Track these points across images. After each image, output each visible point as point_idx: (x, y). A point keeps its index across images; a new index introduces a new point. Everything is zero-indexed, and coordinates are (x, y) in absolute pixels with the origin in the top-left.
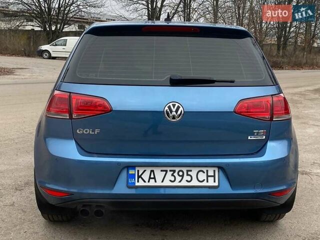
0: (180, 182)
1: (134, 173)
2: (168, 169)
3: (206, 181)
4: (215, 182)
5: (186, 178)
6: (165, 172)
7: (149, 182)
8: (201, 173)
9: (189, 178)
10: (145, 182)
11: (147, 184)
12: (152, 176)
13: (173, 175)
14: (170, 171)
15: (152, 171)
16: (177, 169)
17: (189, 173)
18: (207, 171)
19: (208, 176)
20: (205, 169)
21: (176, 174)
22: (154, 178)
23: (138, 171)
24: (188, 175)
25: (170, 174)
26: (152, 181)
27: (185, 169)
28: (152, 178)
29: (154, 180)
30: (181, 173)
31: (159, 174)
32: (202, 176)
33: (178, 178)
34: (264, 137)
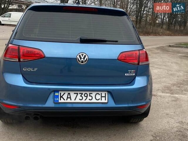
0: (85, 100)
1: (58, 94)
2: (79, 92)
3: (100, 99)
4: (105, 100)
5: (89, 98)
6: (76, 94)
7: (67, 100)
8: (98, 95)
9: (91, 98)
10: (64, 100)
11: (66, 101)
12: (69, 97)
13: (81, 96)
14: (80, 93)
15: (69, 94)
16: (84, 93)
17: (91, 95)
18: (101, 94)
19: (102, 97)
20: (100, 93)
21: (83, 96)
22: (70, 98)
23: (61, 93)
24: (90, 96)
25: (79, 95)
26: (69, 99)
27: (88, 93)
28: (69, 98)
29: (70, 99)
30: (86, 95)
31: (73, 96)
32: (98, 97)
33: (84, 98)
34: (134, 74)
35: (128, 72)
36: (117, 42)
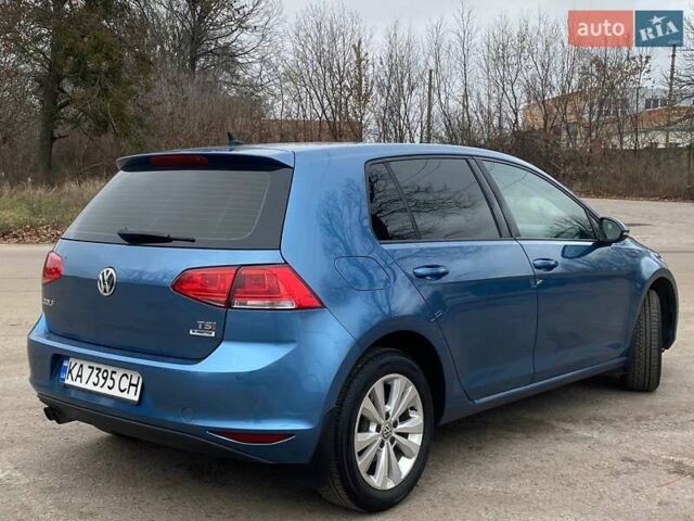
0: (102, 387)
1: (67, 365)
2: (95, 365)
3: (127, 391)
4: (136, 394)
5: (109, 382)
6: (91, 370)
7: (75, 380)
8: (125, 378)
10: (72, 379)
11: (74, 383)
12: (80, 373)
13: (97, 375)
14: (97, 369)
15: (82, 366)
16: (103, 368)
17: (113, 376)
18: (132, 376)
19: (131, 384)
20: (129, 373)
21: (100, 375)
22: (81, 376)
23: (70, 363)
25: (96, 372)
26: (79, 379)
27: (110, 369)
28: (79, 376)
30: (105, 375)
31: (86, 372)
32: (125, 383)
33: (102, 381)
34: (213, 335)
35: (195, 327)
36: (193, 241)
